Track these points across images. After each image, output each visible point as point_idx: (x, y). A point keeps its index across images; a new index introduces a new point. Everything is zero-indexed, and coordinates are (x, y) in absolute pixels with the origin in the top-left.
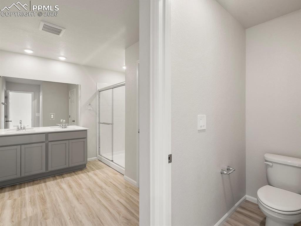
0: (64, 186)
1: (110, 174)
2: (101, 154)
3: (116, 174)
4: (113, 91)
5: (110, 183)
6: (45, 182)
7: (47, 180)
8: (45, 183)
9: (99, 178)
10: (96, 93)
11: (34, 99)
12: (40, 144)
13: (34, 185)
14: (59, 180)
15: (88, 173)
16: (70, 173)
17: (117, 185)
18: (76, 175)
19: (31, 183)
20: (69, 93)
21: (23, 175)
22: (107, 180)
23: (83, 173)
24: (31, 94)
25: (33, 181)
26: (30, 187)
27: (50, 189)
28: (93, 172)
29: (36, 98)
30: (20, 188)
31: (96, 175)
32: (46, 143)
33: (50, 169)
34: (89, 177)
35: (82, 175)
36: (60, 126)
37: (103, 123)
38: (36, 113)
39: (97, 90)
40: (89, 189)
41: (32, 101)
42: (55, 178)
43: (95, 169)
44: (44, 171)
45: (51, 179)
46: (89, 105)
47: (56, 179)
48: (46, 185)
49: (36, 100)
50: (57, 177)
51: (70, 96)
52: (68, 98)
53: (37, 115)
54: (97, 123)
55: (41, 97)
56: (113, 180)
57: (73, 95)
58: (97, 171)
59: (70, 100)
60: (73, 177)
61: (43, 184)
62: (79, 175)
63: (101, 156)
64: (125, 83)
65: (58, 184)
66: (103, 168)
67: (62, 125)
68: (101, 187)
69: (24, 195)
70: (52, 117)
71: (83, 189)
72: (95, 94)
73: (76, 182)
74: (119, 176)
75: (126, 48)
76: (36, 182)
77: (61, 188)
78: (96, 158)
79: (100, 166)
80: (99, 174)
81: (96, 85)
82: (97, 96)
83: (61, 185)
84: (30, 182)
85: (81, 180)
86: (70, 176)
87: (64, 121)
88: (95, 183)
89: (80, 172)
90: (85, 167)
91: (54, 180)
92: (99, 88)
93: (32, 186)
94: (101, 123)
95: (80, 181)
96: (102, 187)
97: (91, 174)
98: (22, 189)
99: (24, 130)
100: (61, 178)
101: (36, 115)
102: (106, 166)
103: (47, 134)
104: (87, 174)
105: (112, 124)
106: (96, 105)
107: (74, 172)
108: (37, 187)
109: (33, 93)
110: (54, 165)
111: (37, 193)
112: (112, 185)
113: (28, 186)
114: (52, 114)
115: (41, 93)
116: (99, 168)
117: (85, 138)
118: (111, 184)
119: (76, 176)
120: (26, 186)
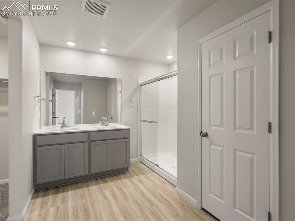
0: (108, 194)
1: (157, 182)
2: (142, 155)
3: (164, 183)
4: (158, 84)
5: (159, 195)
6: (88, 186)
7: (90, 183)
8: (87, 188)
9: (145, 187)
10: (137, 87)
11: (76, 96)
12: (83, 144)
13: (78, 189)
14: (102, 185)
15: (131, 178)
16: (112, 177)
17: (169, 200)
18: (119, 179)
19: (74, 186)
20: (107, 89)
21: (67, 177)
22: (155, 190)
23: (126, 178)
24: (74, 92)
25: (76, 183)
26: (73, 191)
27: (93, 196)
28: (136, 177)
29: (78, 95)
30: (64, 192)
31: (140, 181)
32: (88, 144)
33: (92, 172)
34: (134, 184)
35: (125, 180)
36: (101, 123)
37: (145, 121)
38: (79, 110)
39: (138, 84)
40: (136, 202)
41: (75, 98)
42: (97, 181)
43: (139, 174)
44: (86, 173)
45: (94, 182)
46: (130, 101)
47: (99, 183)
48: (89, 190)
49: (78, 98)
50: (100, 181)
51: (108, 93)
52: (106, 94)
54: (139, 122)
55: (82, 94)
56: (163, 191)
57: (111, 91)
58: (141, 176)
60: (115, 182)
61: (86, 189)
62: (122, 180)
63: (142, 157)
64: (177, 72)
65: (101, 191)
66: (147, 173)
67: (104, 123)
68: (150, 201)
69: (67, 202)
70: (94, 114)
71: (129, 202)
72: (136, 89)
73: (120, 190)
74: (168, 185)
75: (178, 29)
76: (79, 185)
77: (105, 197)
78: (137, 159)
79: (143, 170)
80: (144, 181)
81: (137, 78)
82: (138, 91)
83: (105, 192)
84: (73, 184)
85: (125, 187)
86: (113, 181)
87: (105, 118)
88: (142, 194)
89: (122, 176)
90: (128, 170)
91: (96, 184)
92: (140, 82)
93: (75, 191)
94: (142, 121)
95: (124, 189)
96: (152, 201)
97: (134, 179)
98: (65, 193)
99: (67, 128)
100: (104, 183)
102: (150, 170)
103: (89, 133)
104: (131, 180)
105: (157, 122)
106: (137, 101)
107: (116, 175)
108: (79, 191)
109: (76, 90)
110: (97, 168)
111: (80, 201)
112: (163, 199)
113: (71, 190)
114: (94, 111)
115: (82, 91)
116: (143, 173)
117: (128, 138)
118: (161, 197)
119: (119, 181)
120: (69, 189)
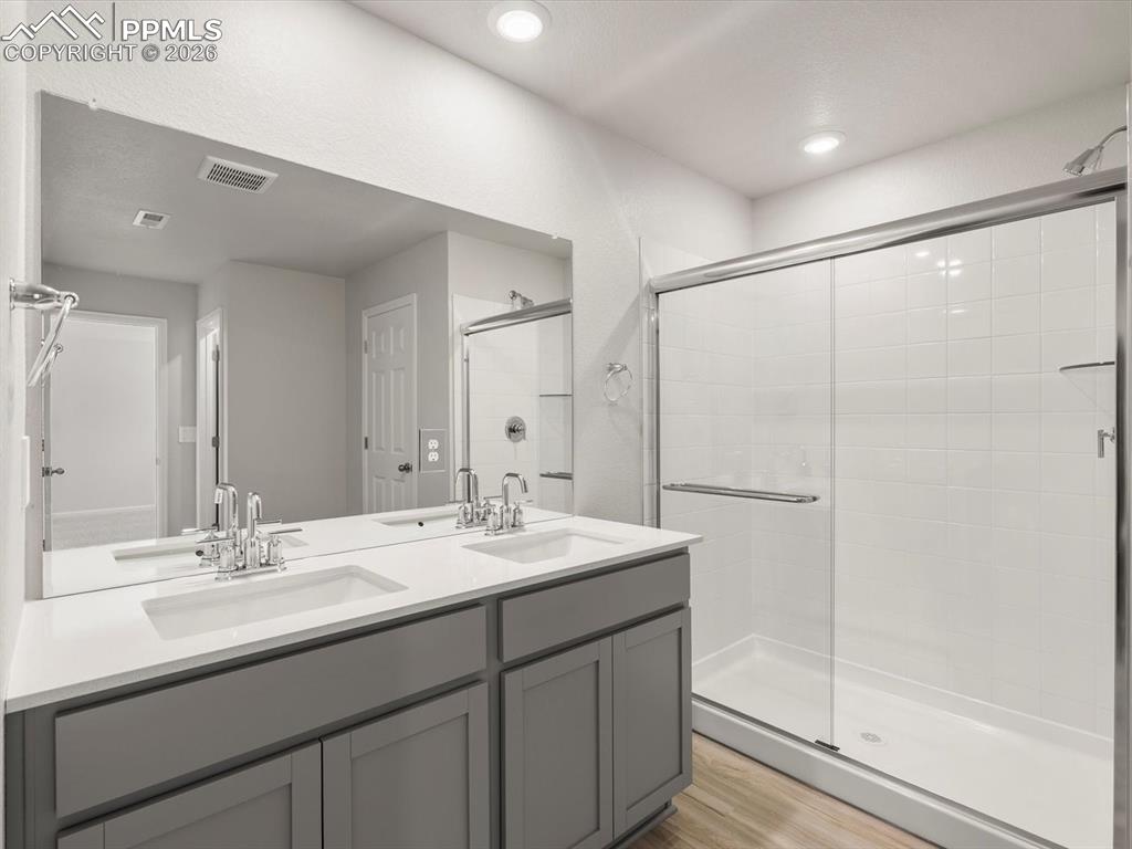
10: (639, 298)
12: (458, 701)
20: (360, 321)
24: (154, 329)
29: (181, 346)
32: (490, 686)
38: (181, 429)
39: (644, 284)
41: (159, 363)
46: (615, 372)
49: (178, 362)
51: (365, 337)
52: (352, 345)
53: (183, 434)
54: (647, 490)
57: (390, 329)
59: (365, 357)
72: (635, 307)
81: (637, 248)
82: (644, 321)
92: (654, 272)
101: (181, 437)
103: (491, 605)
106: (641, 377)
109: (164, 321)
117: (685, 604)
